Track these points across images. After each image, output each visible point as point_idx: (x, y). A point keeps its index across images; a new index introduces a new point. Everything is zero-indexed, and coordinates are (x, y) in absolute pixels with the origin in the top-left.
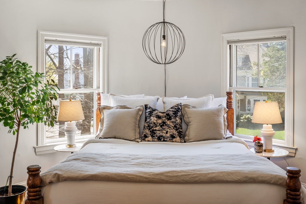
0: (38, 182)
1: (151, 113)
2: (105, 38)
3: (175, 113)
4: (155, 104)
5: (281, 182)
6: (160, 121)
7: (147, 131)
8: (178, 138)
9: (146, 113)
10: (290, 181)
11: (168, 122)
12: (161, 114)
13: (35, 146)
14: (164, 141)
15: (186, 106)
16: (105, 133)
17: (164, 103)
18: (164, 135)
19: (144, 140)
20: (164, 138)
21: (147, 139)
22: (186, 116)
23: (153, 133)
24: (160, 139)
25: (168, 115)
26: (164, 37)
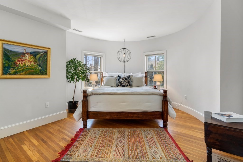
0: (86, 95)
1: (120, 78)
2: (104, 54)
3: (128, 78)
4: (121, 75)
5: (161, 94)
6: (123, 80)
7: (119, 84)
8: (129, 86)
9: (118, 78)
10: (164, 94)
11: (126, 81)
12: (123, 78)
13: (81, 89)
14: (125, 87)
15: (132, 76)
16: (105, 84)
17: (124, 75)
18: (125, 85)
19: (118, 87)
20: (125, 86)
21: (119, 86)
22: (132, 79)
23: (121, 84)
24: (123, 86)
25: (126, 78)
26: (124, 53)
